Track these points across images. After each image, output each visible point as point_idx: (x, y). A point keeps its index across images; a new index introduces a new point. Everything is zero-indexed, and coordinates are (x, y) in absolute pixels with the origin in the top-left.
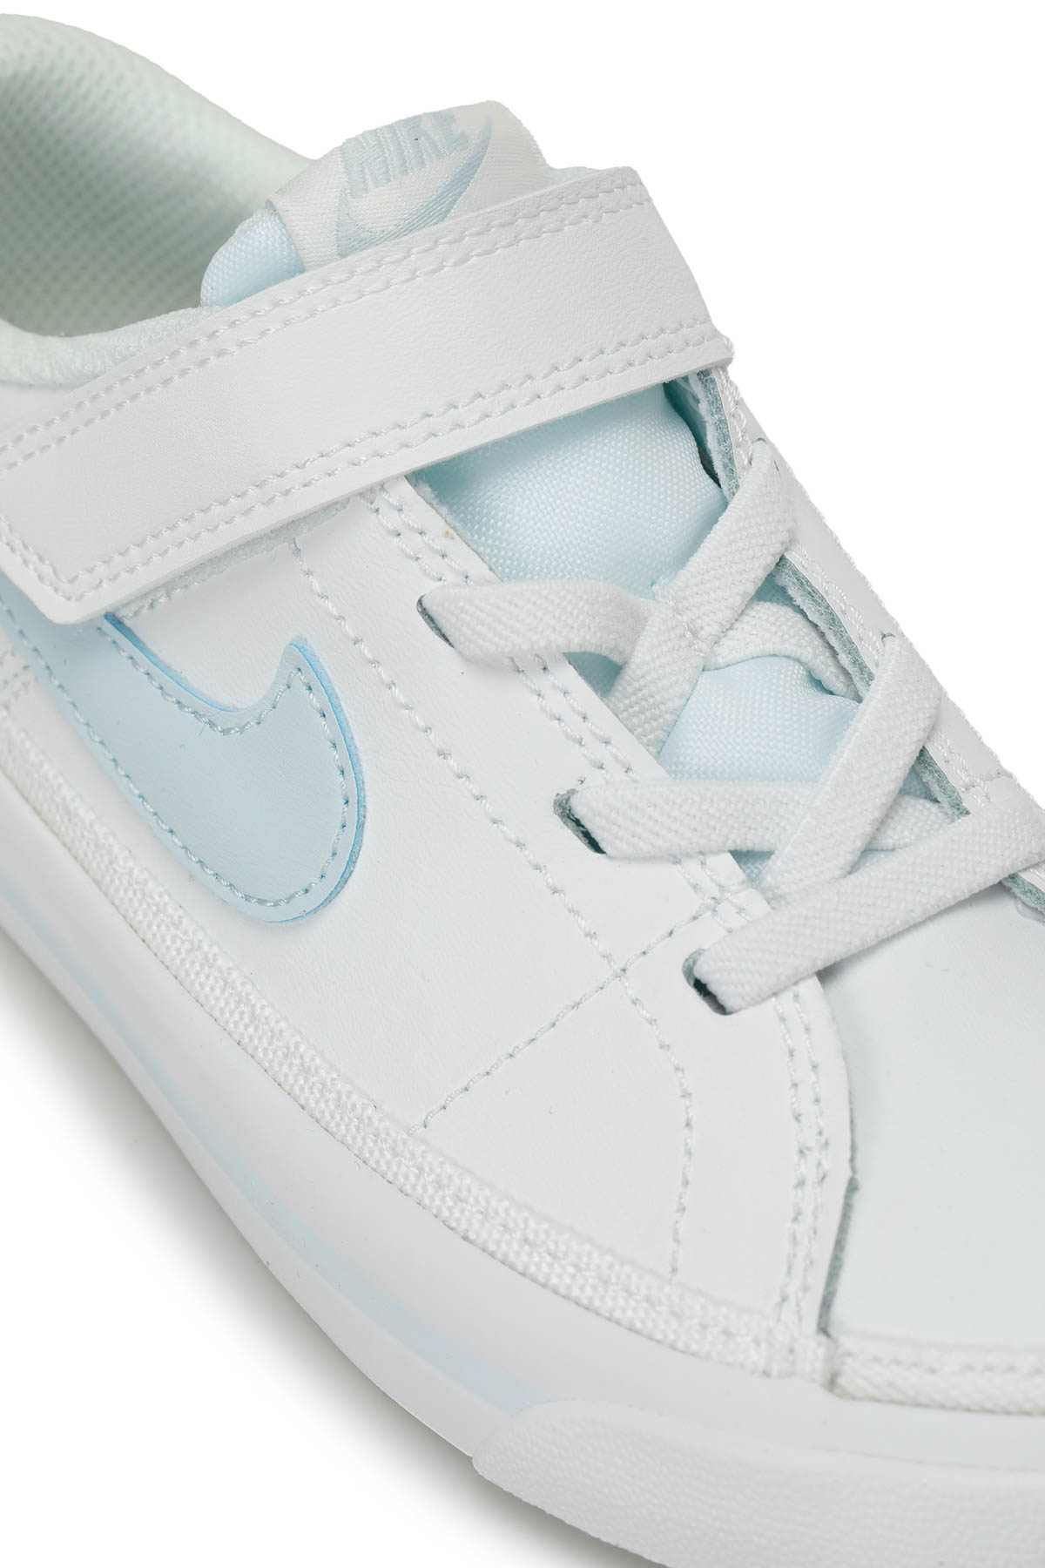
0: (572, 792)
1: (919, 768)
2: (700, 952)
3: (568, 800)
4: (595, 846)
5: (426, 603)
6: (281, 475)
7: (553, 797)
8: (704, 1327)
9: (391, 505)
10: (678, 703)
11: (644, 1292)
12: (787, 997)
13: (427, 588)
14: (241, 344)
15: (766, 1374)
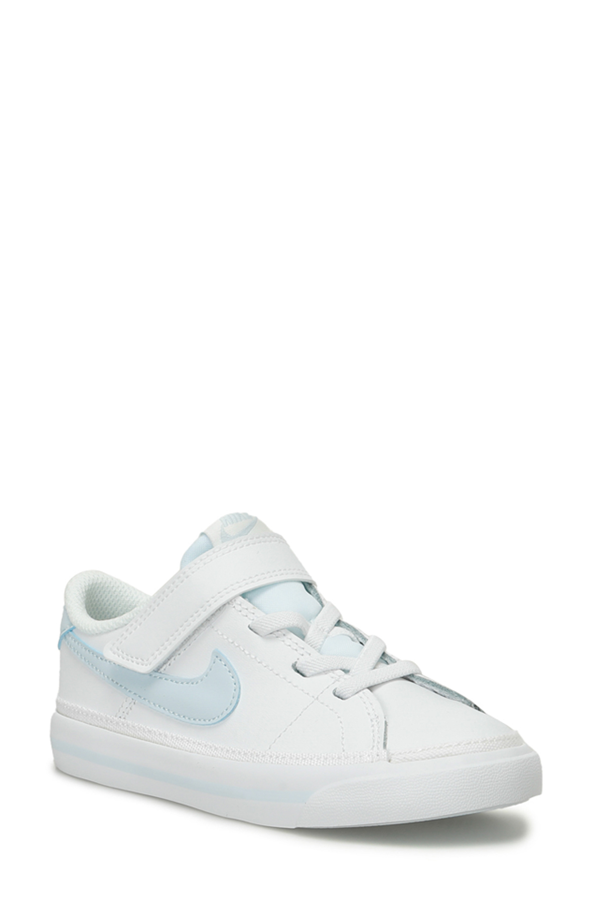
0: (296, 662)
1: (383, 657)
2: (336, 689)
3: (295, 665)
4: (303, 675)
5: (250, 626)
6: (208, 602)
7: (291, 664)
8: (354, 758)
9: (238, 604)
10: (321, 643)
11: (337, 756)
12: (361, 693)
13: (250, 622)
14: (193, 572)
15: (372, 762)
